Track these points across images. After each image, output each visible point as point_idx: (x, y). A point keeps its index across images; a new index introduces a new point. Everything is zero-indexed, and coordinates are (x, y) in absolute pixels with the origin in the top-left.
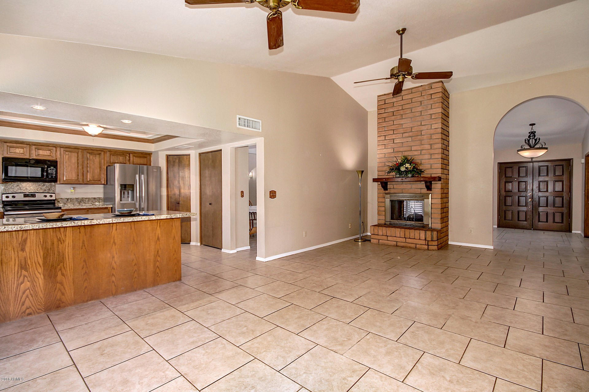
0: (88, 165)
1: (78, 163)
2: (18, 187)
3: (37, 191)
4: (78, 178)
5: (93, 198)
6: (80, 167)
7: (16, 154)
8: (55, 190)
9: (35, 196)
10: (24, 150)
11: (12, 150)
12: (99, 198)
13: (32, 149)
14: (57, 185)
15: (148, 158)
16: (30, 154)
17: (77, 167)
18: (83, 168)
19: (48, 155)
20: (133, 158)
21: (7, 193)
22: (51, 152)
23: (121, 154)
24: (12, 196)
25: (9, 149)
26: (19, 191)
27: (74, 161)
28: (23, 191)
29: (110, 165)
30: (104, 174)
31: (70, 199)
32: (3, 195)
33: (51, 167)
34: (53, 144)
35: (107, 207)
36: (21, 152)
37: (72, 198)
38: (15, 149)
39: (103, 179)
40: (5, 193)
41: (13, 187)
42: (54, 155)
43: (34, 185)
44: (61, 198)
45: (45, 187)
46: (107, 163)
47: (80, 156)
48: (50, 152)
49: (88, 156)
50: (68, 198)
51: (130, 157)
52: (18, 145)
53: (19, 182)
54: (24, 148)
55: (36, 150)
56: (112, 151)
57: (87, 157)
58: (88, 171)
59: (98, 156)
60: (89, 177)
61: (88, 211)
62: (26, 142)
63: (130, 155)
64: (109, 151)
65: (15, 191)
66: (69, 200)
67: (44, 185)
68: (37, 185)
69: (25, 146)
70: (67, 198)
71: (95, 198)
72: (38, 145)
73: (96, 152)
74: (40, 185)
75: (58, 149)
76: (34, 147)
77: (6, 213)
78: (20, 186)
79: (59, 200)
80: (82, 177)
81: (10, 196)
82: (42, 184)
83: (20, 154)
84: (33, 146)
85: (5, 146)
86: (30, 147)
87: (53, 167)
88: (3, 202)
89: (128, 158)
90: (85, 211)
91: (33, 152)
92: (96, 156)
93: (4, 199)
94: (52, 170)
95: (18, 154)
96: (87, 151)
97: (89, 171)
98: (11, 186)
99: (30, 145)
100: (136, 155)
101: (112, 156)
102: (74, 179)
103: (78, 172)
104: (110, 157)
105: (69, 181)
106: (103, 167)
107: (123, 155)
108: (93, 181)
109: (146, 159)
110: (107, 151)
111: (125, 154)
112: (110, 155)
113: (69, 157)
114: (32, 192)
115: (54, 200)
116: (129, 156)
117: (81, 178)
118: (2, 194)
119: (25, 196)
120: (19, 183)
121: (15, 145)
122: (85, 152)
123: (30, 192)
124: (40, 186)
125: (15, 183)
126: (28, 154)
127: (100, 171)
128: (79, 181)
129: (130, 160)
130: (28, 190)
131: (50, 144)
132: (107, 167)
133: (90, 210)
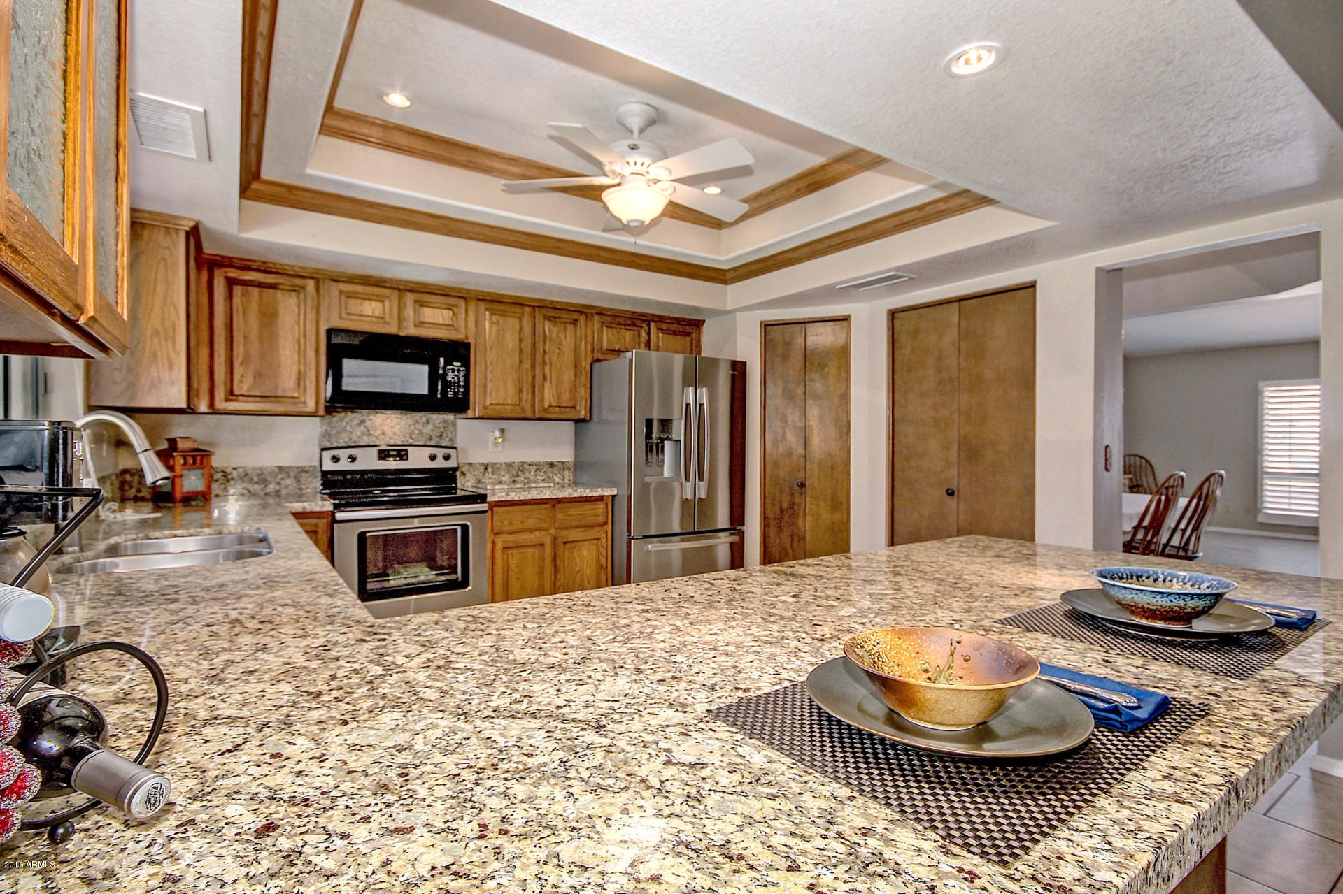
0: (547, 360)
1: (521, 351)
2: (362, 428)
3: (411, 441)
4: (520, 399)
5: (548, 463)
6: (527, 365)
7: (364, 318)
8: (455, 436)
9: (407, 455)
10: (384, 306)
11: (354, 306)
12: (563, 463)
13: (405, 304)
14: (460, 422)
15: (694, 335)
16: (399, 319)
17: (517, 363)
18: (533, 367)
19: (446, 322)
20: (658, 337)
21: (335, 445)
22: (454, 314)
23: (629, 322)
24: (346, 456)
25: (346, 304)
26: (365, 441)
27: (510, 345)
28: (374, 439)
29: (600, 357)
30: (585, 386)
31: (492, 467)
32: (324, 452)
33: (455, 364)
34: (460, 290)
35: (603, 496)
36: (377, 313)
37: (496, 464)
38: (359, 301)
39: (583, 403)
40: (328, 445)
41: (348, 428)
42: (462, 324)
43: (404, 422)
44: (470, 464)
45: (430, 427)
46: (593, 351)
47: (527, 328)
48: (451, 312)
49: (547, 328)
50: (486, 462)
51: (649, 333)
52: (370, 290)
53: (365, 411)
54: (383, 301)
55: (417, 307)
56: (606, 315)
57: (544, 332)
58: (545, 378)
59: (570, 327)
60: (549, 397)
61: (554, 506)
62: (391, 280)
63: (649, 325)
64: (599, 314)
65: (354, 438)
66: (490, 470)
67: (428, 422)
68: (410, 422)
69: (387, 292)
70: (483, 464)
71: (552, 465)
72: (420, 292)
73: (564, 315)
74: (418, 422)
75: (472, 305)
76: (409, 298)
77: (339, 516)
78: (368, 424)
79: (463, 469)
80: (530, 397)
81: (344, 454)
82: (424, 420)
83: (374, 320)
84: (408, 294)
85: (335, 293)
86: (400, 298)
87: (459, 364)
88: (325, 474)
89: (643, 334)
90: (546, 509)
91: (409, 312)
92: (565, 330)
93: (329, 466)
94: (454, 374)
95: (369, 319)
96: (546, 313)
97: (548, 377)
98: (344, 424)
99: (399, 290)
100: (664, 326)
101: (605, 329)
102: (510, 402)
103: (520, 381)
104: (602, 332)
105: (498, 407)
106: (583, 364)
107: (634, 325)
108: (557, 409)
109: (688, 339)
110: (593, 311)
111: (638, 323)
112: (599, 325)
113: (498, 331)
114: (398, 443)
115: (455, 469)
116: (647, 328)
117: (527, 400)
118: (323, 450)
119: (383, 455)
120: (364, 414)
121: (360, 288)
122: (539, 316)
123: (392, 443)
124: (417, 426)
125: (355, 415)
126: (395, 322)
127: (576, 375)
128: (523, 409)
129: (649, 341)
130: (387, 438)
131: (452, 288)
132: (591, 364)
133: (558, 506)
